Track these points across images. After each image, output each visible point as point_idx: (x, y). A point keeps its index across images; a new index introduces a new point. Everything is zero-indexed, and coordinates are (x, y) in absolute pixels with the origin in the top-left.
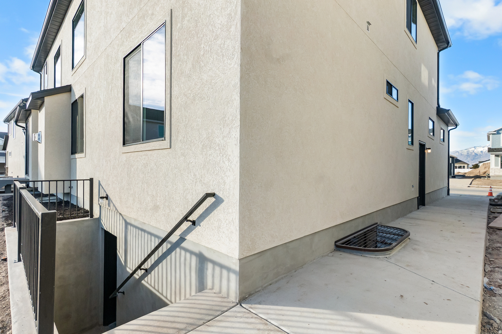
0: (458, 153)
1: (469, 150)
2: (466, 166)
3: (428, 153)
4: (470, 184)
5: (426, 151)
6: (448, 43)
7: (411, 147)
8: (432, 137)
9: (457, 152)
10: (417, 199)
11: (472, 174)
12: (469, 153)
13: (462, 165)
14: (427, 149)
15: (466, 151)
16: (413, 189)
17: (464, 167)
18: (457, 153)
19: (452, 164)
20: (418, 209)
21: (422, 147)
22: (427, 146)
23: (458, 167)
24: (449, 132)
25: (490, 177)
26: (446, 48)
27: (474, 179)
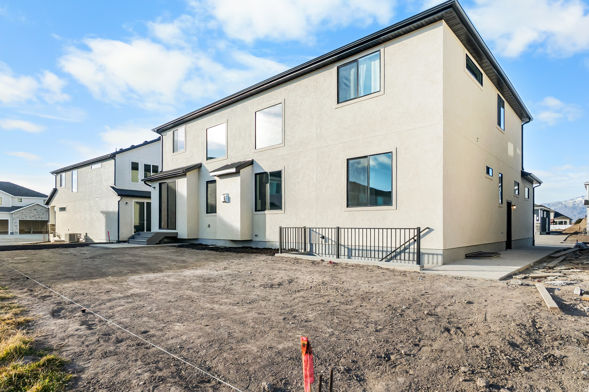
0: (562, 204)
1: (575, 200)
2: (568, 221)
3: (513, 209)
4: (564, 241)
5: (512, 207)
6: (530, 119)
7: (501, 205)
8: (518, 196)
9: (560, 203)
10: (505, 242)
11: (572, 231)
12: (575, 204)
13: (563, 220)
14: (513, 206)
15: (571, 201)
16: (502, 235)
17: (565, 223)
18: (560, 205)
19: (547, 219)
20: (506, 250)
21: (509, 205)
22: (512, 204)
23: (559, 223)
24: (534, 189)
25: (586, 233)
26: (528, 122)
27: (570, 235)
